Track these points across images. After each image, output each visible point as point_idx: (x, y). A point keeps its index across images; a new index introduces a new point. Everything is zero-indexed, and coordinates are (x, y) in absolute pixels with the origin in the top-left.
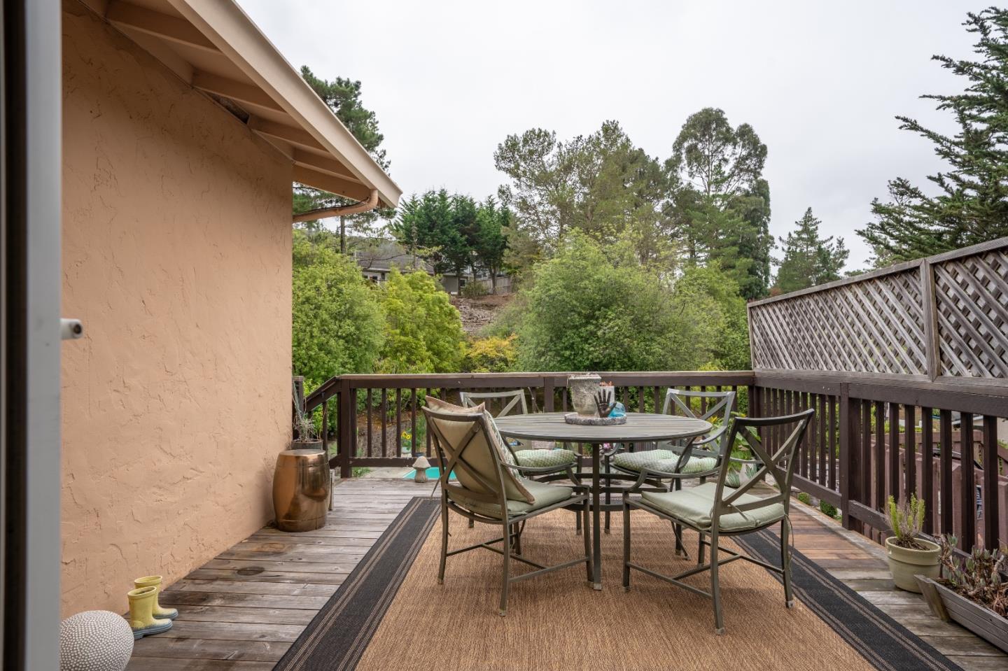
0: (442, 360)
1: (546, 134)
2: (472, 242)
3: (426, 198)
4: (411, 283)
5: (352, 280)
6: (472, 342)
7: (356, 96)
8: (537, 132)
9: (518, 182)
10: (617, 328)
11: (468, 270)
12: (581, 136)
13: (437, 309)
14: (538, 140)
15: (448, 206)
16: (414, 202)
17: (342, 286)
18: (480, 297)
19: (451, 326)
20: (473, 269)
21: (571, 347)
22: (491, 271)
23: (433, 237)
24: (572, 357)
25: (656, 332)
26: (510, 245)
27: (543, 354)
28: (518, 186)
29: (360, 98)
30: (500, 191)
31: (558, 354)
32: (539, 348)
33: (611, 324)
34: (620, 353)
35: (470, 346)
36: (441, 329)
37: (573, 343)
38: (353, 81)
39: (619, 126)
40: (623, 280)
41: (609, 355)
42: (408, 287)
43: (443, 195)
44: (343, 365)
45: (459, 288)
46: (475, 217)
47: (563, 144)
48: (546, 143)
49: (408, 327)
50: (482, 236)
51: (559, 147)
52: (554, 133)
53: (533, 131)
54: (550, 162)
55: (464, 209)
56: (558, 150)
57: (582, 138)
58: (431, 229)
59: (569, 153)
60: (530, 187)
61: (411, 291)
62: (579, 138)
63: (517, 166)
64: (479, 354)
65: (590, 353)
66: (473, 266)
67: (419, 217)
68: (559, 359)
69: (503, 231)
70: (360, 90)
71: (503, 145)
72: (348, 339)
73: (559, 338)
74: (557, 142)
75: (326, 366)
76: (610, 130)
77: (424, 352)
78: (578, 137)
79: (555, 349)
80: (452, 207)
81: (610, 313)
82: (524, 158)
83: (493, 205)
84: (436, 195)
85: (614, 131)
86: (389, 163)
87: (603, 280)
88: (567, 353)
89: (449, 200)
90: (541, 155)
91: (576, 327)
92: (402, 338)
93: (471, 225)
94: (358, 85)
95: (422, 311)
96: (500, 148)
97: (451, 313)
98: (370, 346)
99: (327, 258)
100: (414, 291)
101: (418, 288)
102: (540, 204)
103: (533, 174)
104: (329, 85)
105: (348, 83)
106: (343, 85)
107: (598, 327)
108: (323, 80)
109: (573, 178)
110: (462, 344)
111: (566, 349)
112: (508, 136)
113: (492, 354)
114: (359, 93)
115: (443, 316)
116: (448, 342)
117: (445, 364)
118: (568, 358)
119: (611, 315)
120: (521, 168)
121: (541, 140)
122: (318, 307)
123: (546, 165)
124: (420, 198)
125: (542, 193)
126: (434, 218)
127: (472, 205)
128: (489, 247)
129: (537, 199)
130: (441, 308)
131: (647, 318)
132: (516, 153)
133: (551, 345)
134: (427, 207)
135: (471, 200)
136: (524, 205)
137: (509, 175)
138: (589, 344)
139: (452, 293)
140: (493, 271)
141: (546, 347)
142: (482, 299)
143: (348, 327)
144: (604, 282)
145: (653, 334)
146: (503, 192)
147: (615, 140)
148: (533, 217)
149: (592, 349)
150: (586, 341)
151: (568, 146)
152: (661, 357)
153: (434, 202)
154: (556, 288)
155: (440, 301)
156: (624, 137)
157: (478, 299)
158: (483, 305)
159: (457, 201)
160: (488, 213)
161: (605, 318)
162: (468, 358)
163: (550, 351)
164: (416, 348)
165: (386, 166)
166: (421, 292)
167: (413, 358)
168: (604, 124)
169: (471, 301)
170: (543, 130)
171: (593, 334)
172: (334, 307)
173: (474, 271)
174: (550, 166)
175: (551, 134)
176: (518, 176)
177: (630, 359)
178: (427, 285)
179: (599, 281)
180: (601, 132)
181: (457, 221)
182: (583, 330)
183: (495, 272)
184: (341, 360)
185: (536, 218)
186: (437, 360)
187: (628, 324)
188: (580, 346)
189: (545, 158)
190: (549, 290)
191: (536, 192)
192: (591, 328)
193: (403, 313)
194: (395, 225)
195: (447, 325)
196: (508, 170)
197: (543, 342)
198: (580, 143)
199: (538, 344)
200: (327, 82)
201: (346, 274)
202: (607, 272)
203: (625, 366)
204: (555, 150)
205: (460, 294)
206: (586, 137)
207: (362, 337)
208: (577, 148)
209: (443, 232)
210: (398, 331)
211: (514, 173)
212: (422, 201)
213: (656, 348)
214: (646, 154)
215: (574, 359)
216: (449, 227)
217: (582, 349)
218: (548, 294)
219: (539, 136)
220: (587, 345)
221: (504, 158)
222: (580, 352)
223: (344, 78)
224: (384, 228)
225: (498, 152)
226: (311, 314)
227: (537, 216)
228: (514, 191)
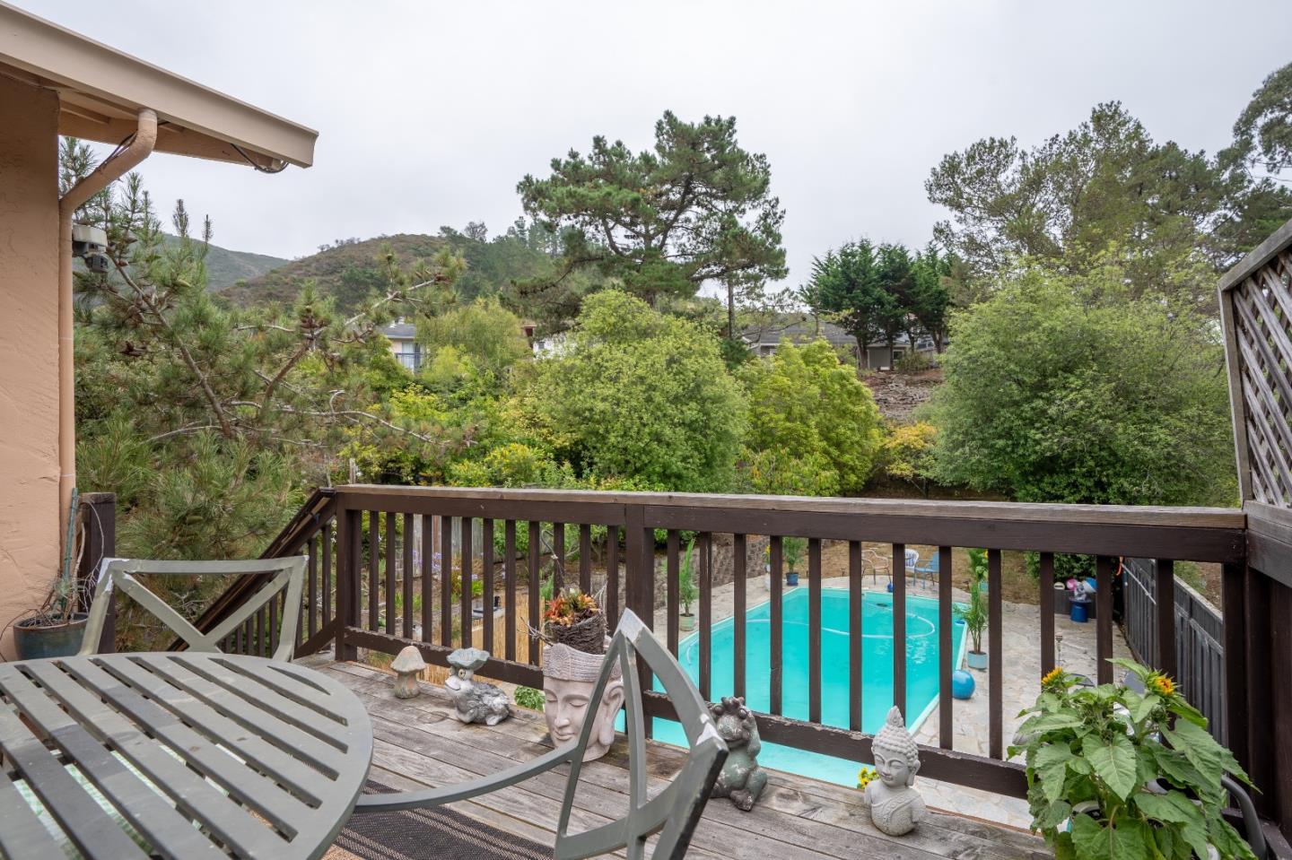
0: (843, 452)
1: (1003, 144)
2: (907, 302)
3: (844, 253)
4: (805, 357)
5: (704, 354)
6: (892, 428)
7: (731, 135)
8: (988, 143)
9: (959, 214)
10: (1082, 402)
11: (904, 337)
12: (1057, 136)
13: (837, 386)
14: (993, 152)
15: (871, 260)
16: (830, 260)
17: (685, 361)
18: (917, 371)
19: (857, 409)
20: (910, 337)
21: (1008, 434)
22: (935, 339)
23: (851, 299)
24: (1009, 449)
25: (1161, 408)
26: (954, 301)
27: (963, 444)
28: (960, 220)
29: (735, 137)
30: (936, 230)
31: (984, 443)
32: (955, 436)
33: (1071, 396)
34: (1092, 444)
35: (890, 434)
36: (843, 413)
37: (1011, 428)
38: (725, 118)
39: (1122, 109)
40: (1098, 327)
41: (1073, 444)
42: (801, 361)
43: (865, 248)
44: (684, 459)
45: (892, 362)
46: (907, 270)
47: (1029, 152)
48: (1001, 156)
49: (796, 410)
50: (918, 294)
51: (1022, 158)
52: (1013, 139)
53: (982, 144)
54: (1009, 180)
55: (892, 261)
56: (1021, 163)
57: (1060, 138)
58: (849, 290)
59: (1037, 165)
60: (980, 219)
61: (804, 366)
62: (1054, 139)
63: (960, 194)
64: (900, 444)
65: (1037, 442)
66: (909, 333)
67: (835, 277)
68: (986, 451)
69: (942, 282)
70: (735, 127)
71: (938, 169)
72: (690, 426)
73: (989, 420)
74: (1020, 151)
75: (661, 460)
76: (1106, 119)
77: (817, 442)
78: (1052, 139)
79: (981, 436)
80: (877, 260)
81: (1072, 379)
82: (969, 182)
83: (936, 253)
84: (855, 248)
85: (1112, 117)
86: (784, 212)
87: (1059, 328)
88: (1001, 443)
89: (874, 252)
90: (994, 175)
91: (1017, 404)
92: (788, 424)
93: (903, 280)
94: (732, 121)
95: (815, 390)
96: (934, 173)
97: (858, 393)
98: (723, 436)
99: (674, 329)
100: (807, 365)
101: (815, 362)
102: (996, 240)
103: (983, 200)
104: (696, 126)
105: (718, 121)
106: (713, 124)
107: (1050, 401)
108: (688, 123)
109: (1045, 198)
110: (875, 432)
111: (1000, 437)
112: (945, 157)
113: (919, 444)
114: (735, 131)
115: (845, 396)
116: (852, 430)
117: (847, 457)
118: (1002, 450)
119: (1074, 382)
120: (965, 196)
121: (994, 154)
122: (652, 388)
123: (1004, 186)
124: (836, 254)
125: (999, 226)
126: (853, 276)
127: (903, 254)
128: (930, 308)
129: (992, 234)
130: (843, 386)
131: (1144, 385)
132: (956, 176)
133: (974, 430)
134: (845, 264)
135: (902, 248)
136: (972, 245)
137: (948, 207)
138: (1038, 429)
139: (882, 368)
140: (938, 336)
141: (966, 434)
142: (921, 374)
143: (691, 412)
144: (1061, 332)
145: (1156, 411)
146: (939, 231)
147: (1116, 133)
148: (985, 259)
149: (1038, 436)
150: (1031, 423)
151: (1037, 155)
152: (1170, 449)
153: (854, 256)
154: (981, 344)
155: (842, 377)
156: (1132, 123)
157: (916, 374)
158: (922, 382)
159: (884, 252)
160: (928, 264)
161: (1065, 388)
162: (883, 450)
163: (973, 439)
164: (806, 438)
165: (780, 217)
166: (817, 367)
167: (802, 449)
168: (1094, 112)
169: (907, 377)
170: (997, 139)
171: (1044, 412)
172: (673, 387)
173: (913, 340)
174: (1009, 186)
175: (1009, 141)
176: (959, 207)
177: (1113, 453)
178: (827, 357)
179: (1053, 330)
180: (1091, 126)
181: (884, 276)
182: (1026, 407)
183: (940, 339)
184: (680, 453)
185: (990, 260)
186: (835, 452)
187: (1108, 396)
188: (1022, 433)
189: (1001, 178)
190: (969, 350)
191: (990, 225)
192: (1039, 403)
193: (790, 395)
194: (808, 290)
195: (851, 407)
196: (945, 202)
197: (961, 426)
198: (1055, 147)
199: (953, 431)
200: (693, 125)
201: (696, 347)
202: (1069, 315)
203: (1104, 463)
204: (1017, 163)
205: (892, 369)
206: (1064, 136)
207: (712, 425)
208: (1051, 155)
209: (865, 292)
210: (782, 416)
211: (955, 204)
212: (838, 257)
213: (1159, 433)
214: (1181, 148)
215: (1013, 452)
216: (873, 286)
217: (1026, 438)
218: (967, 356)
219: (991, 148)
220: (1033, 431)
221: (939, 186)
222: (1022, 442)
223: (714, 116)
224: (783, 293)
225: (932, 179)
226: (642, 397)
227: (992, 257)
228: (956, 228)
